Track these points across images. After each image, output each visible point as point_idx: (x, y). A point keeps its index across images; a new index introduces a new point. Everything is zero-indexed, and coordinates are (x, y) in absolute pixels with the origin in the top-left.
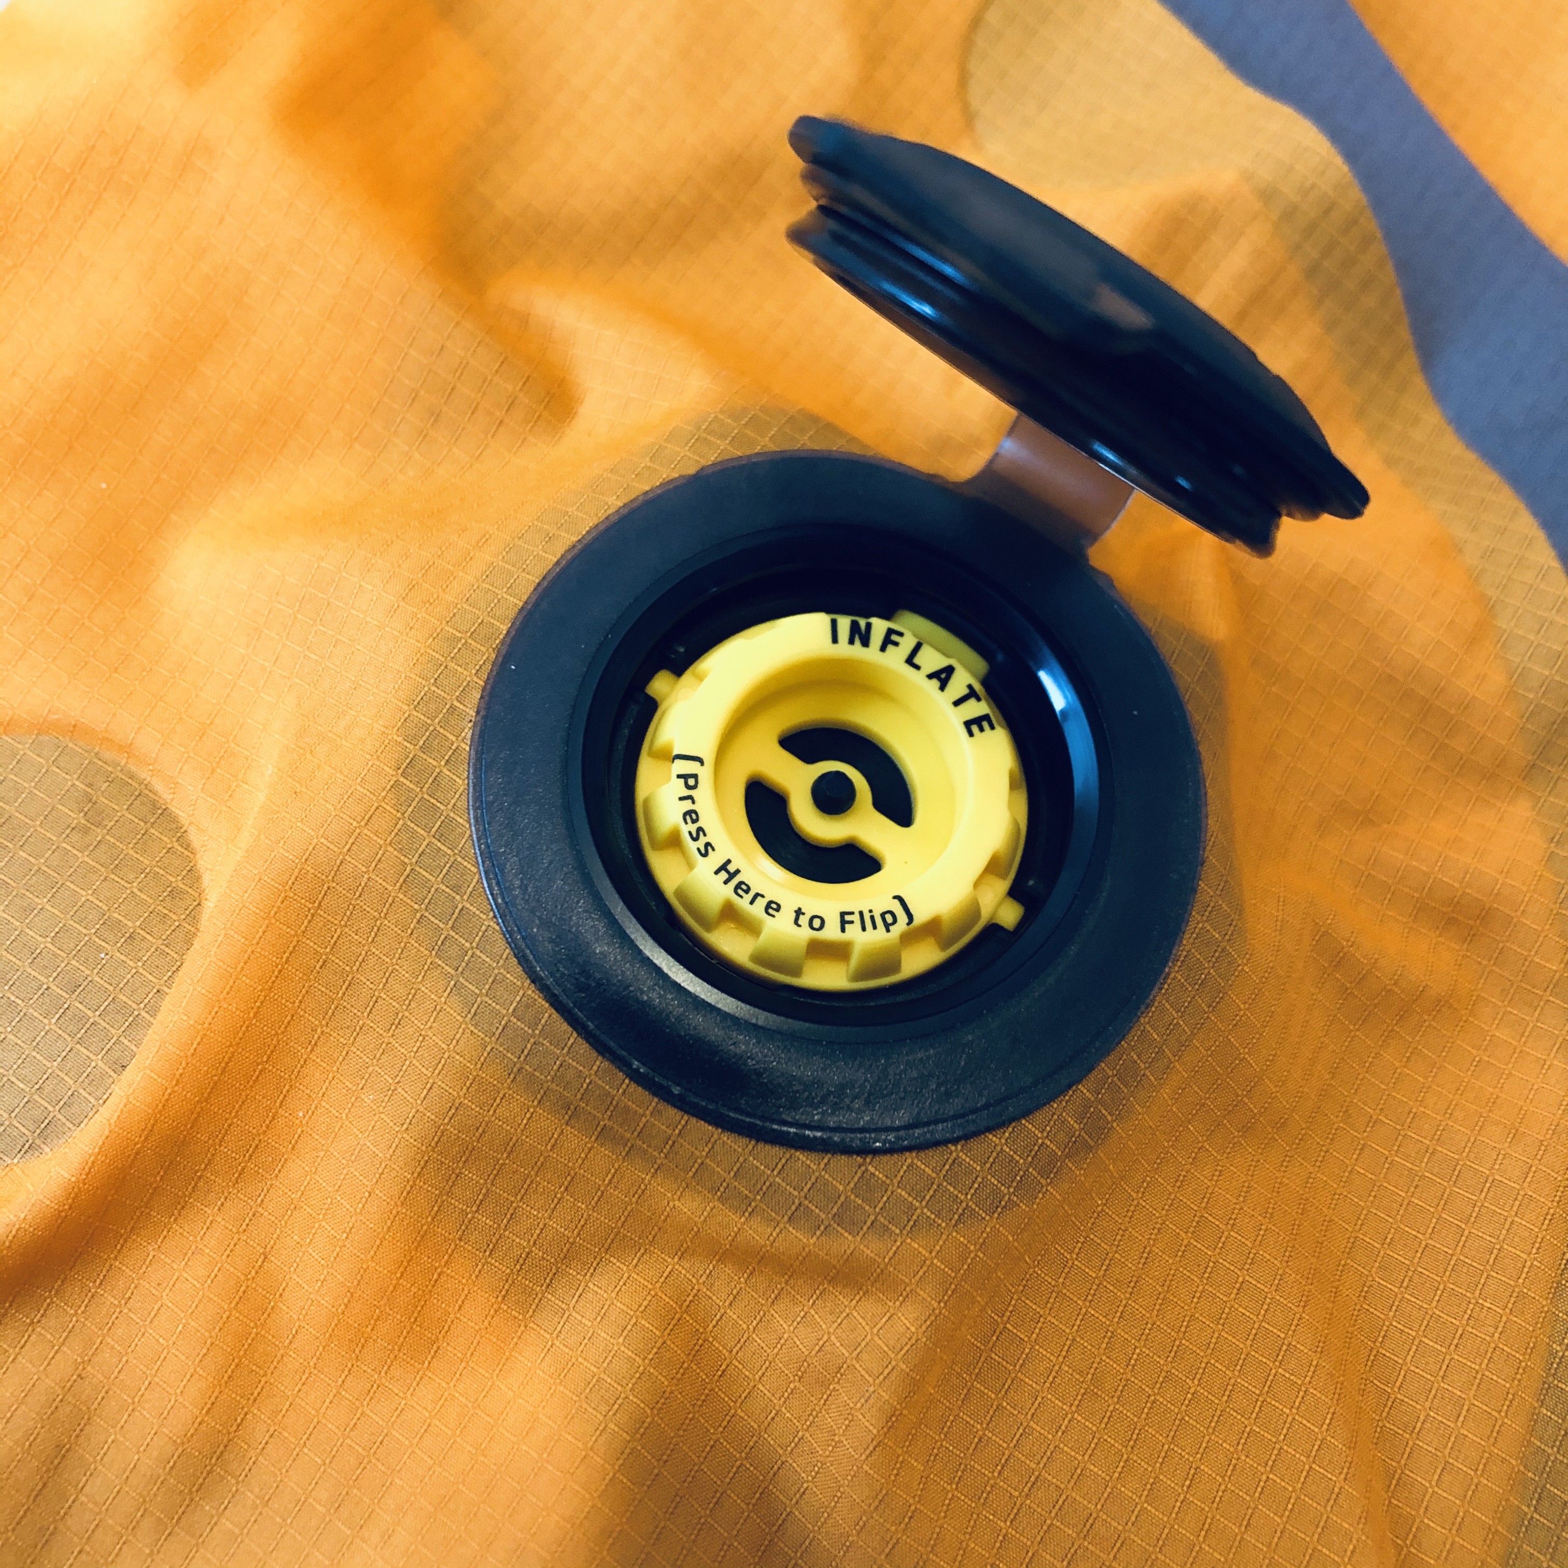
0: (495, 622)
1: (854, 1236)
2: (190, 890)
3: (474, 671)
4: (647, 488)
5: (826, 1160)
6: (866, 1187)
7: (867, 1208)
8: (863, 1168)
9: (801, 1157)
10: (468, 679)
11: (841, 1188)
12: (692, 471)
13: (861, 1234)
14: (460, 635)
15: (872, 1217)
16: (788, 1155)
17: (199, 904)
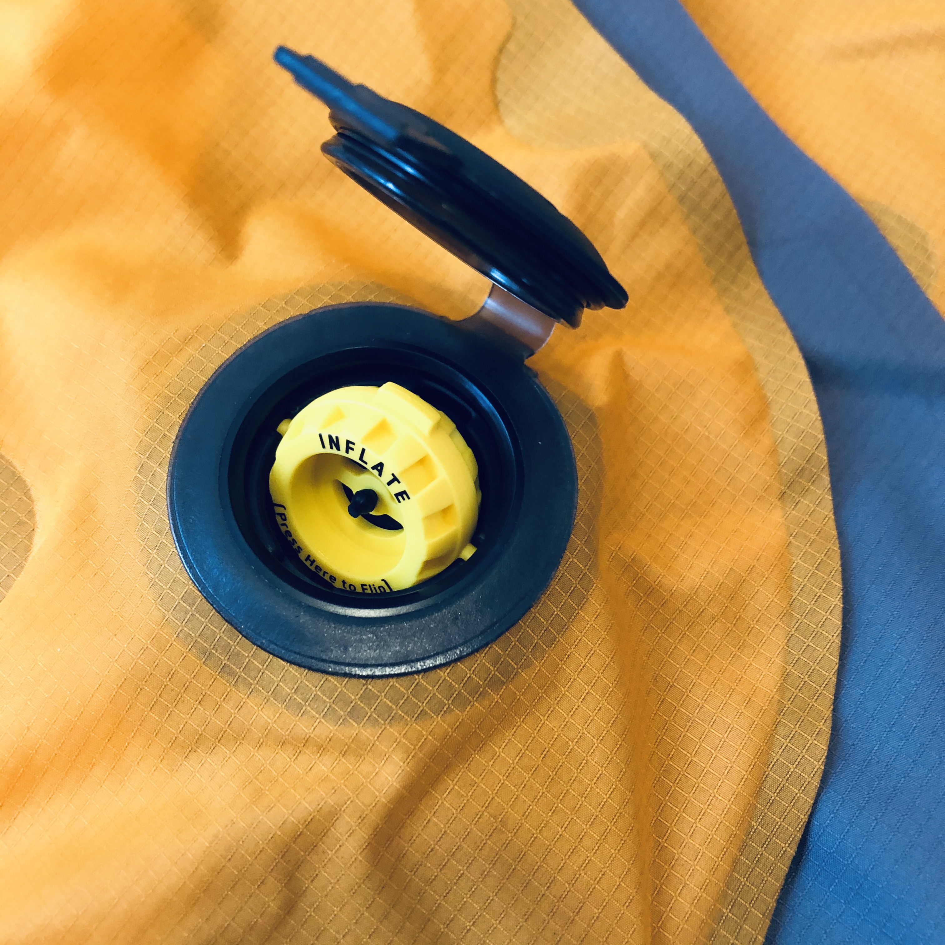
0: (192, 390)
1: (358, 725)
2: (29, 522)
3: (178, 416)
4: (281, 320)
5: (345, 682)
6: (367, 697)
7: (366, 709)
8: (365, 687)
9: (332, 680)
10: (174, 420)
11: (353, 697)
12: (306, 311)
13: (362, 723)
14: (172, 395)
15: (369, 714)
16: (324, 679)
17: (33, 530)
